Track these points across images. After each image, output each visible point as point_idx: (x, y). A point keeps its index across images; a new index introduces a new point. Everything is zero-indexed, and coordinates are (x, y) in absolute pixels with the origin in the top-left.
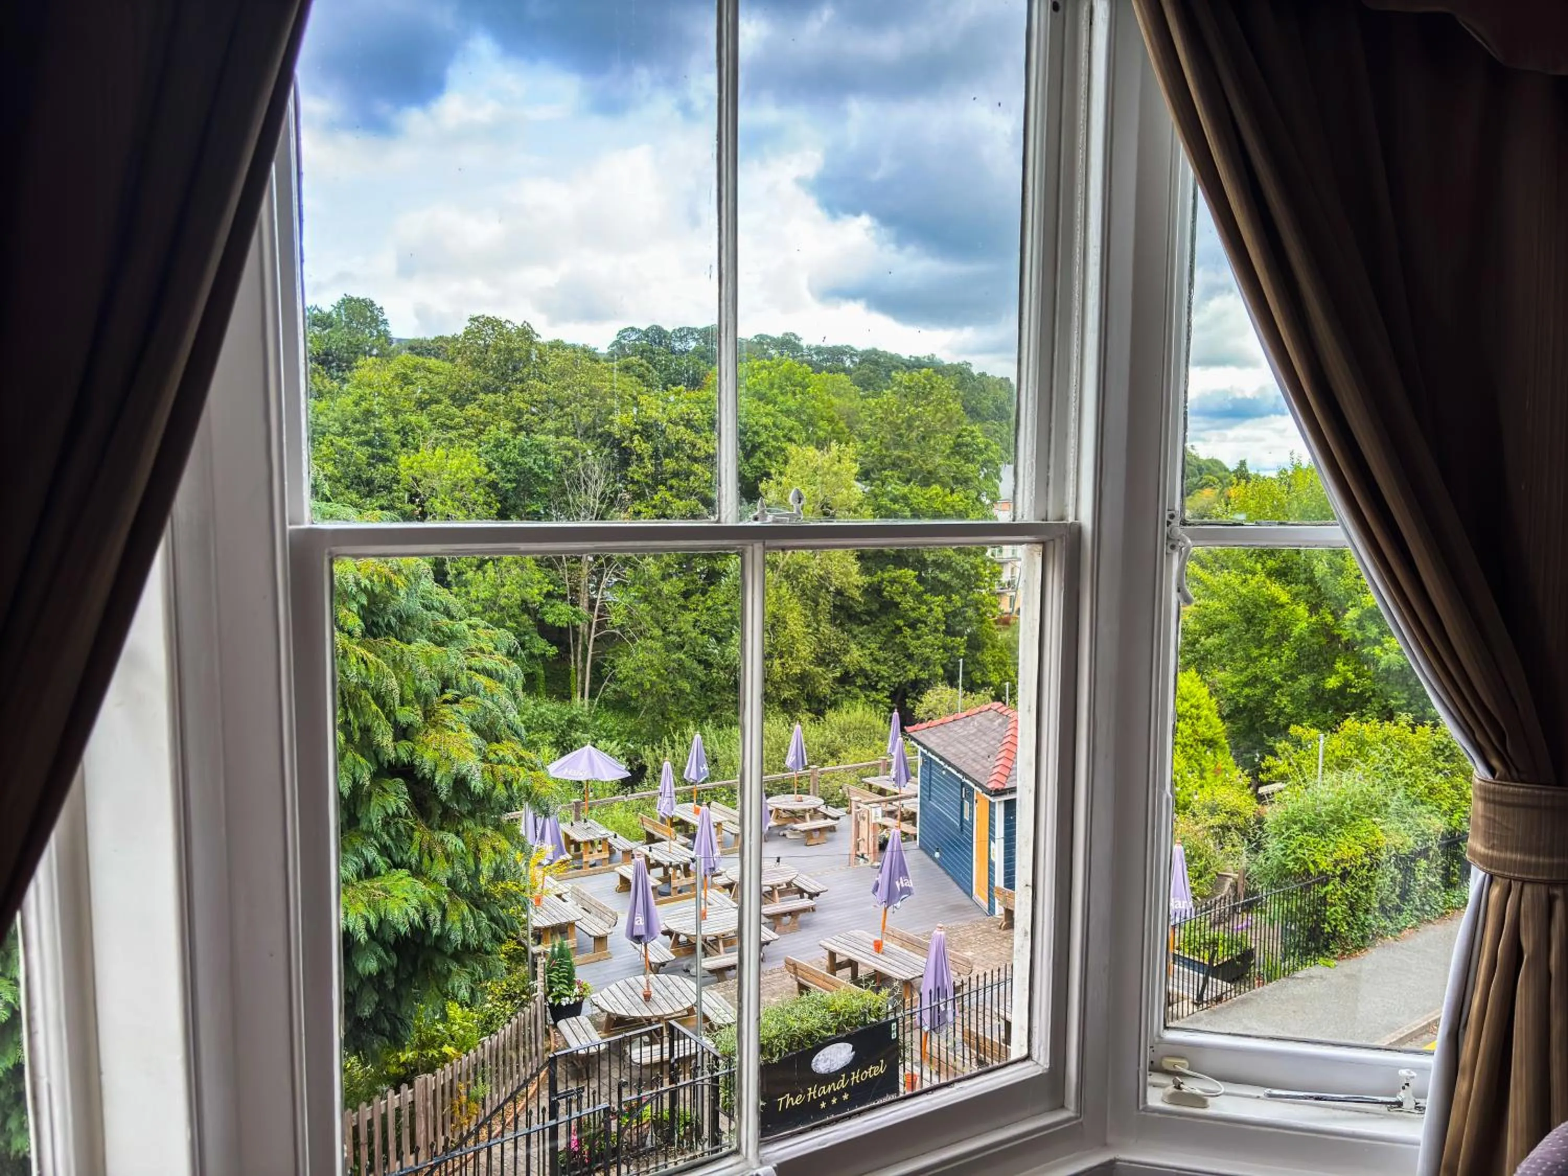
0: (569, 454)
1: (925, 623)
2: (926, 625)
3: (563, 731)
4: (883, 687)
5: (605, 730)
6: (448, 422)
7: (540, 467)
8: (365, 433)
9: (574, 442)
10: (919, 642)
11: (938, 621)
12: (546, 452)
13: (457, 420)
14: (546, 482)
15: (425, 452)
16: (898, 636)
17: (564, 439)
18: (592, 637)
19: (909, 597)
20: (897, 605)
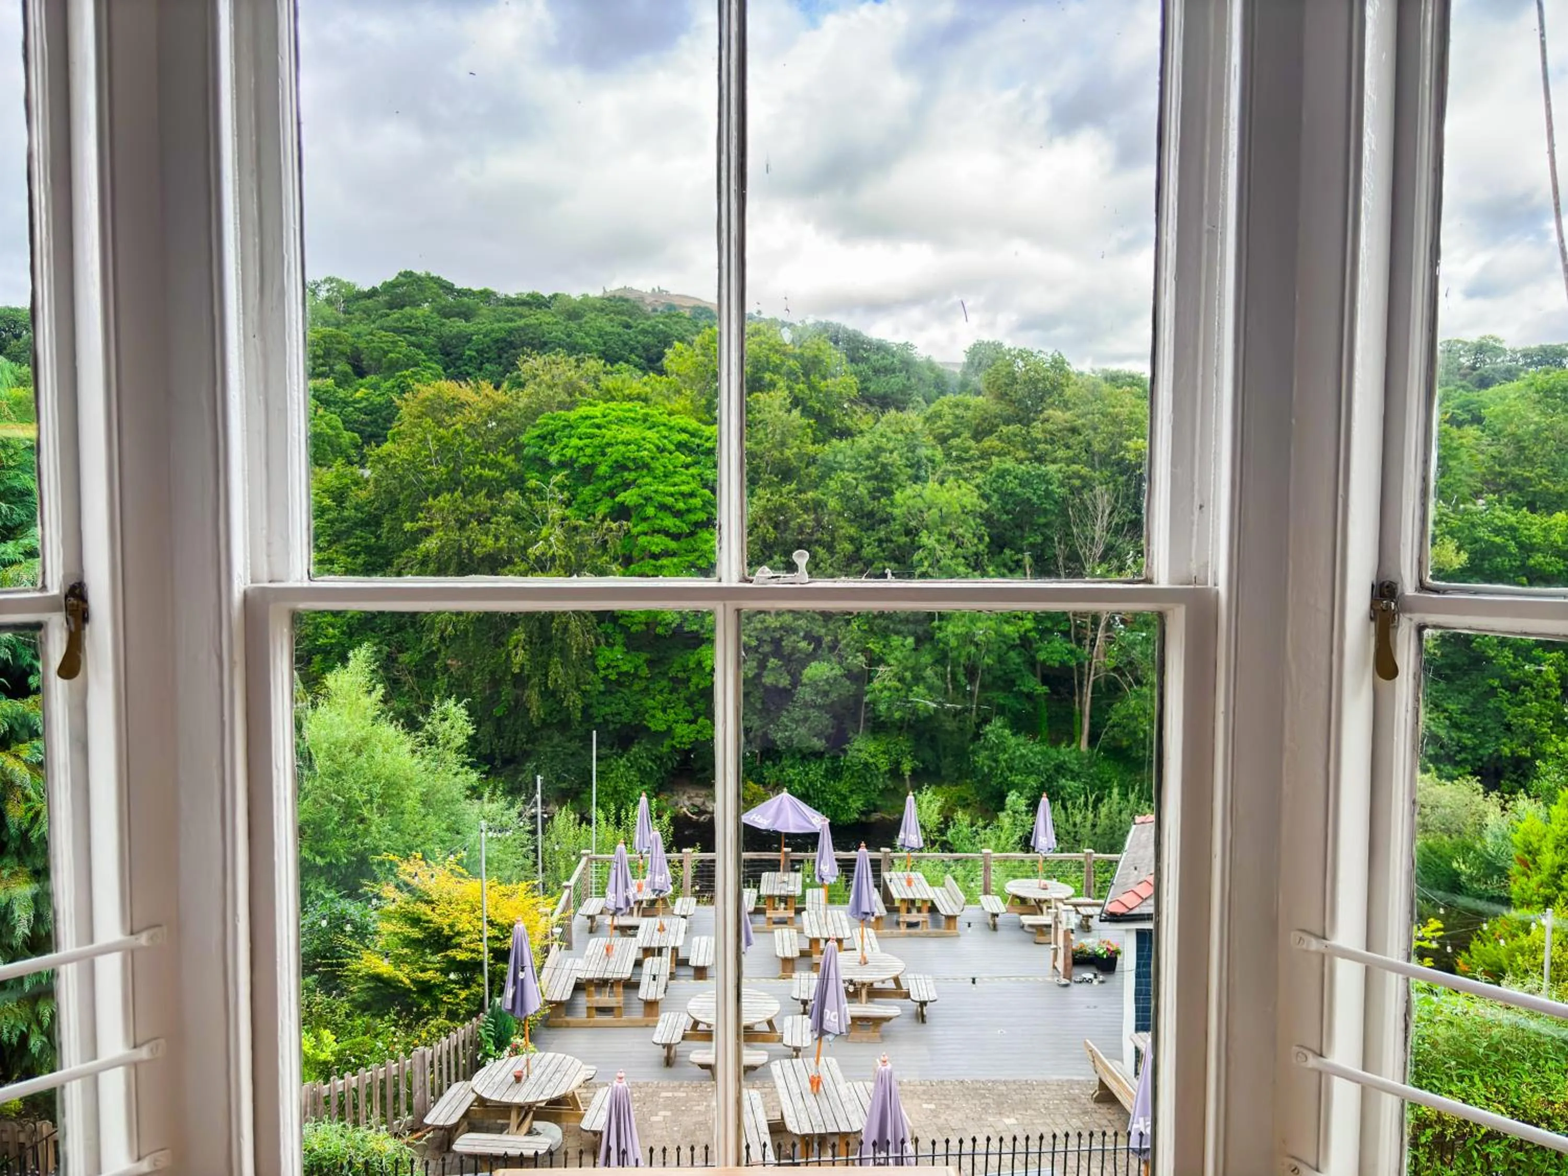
0: (1077, 483)
1: (1530, 684)
2: (1533, 689)
3: (1049, 777)
4: (1465, 761)
5: (1100, 780)
6: (963, 455)
7: (1039, 497)
8: (872, 469)
9: (1085, 471)
10: (1520, 710)
11: (1549, 684)
12: (1049, 483)
13: (971, 452)
14: (1046, 511)
15: (932, 485)
16: (1492, 700)
17: (1075, 467)
18: (1092, 678)
19: (1507, 652)
20: (1489, 660)
